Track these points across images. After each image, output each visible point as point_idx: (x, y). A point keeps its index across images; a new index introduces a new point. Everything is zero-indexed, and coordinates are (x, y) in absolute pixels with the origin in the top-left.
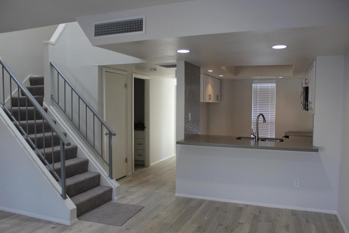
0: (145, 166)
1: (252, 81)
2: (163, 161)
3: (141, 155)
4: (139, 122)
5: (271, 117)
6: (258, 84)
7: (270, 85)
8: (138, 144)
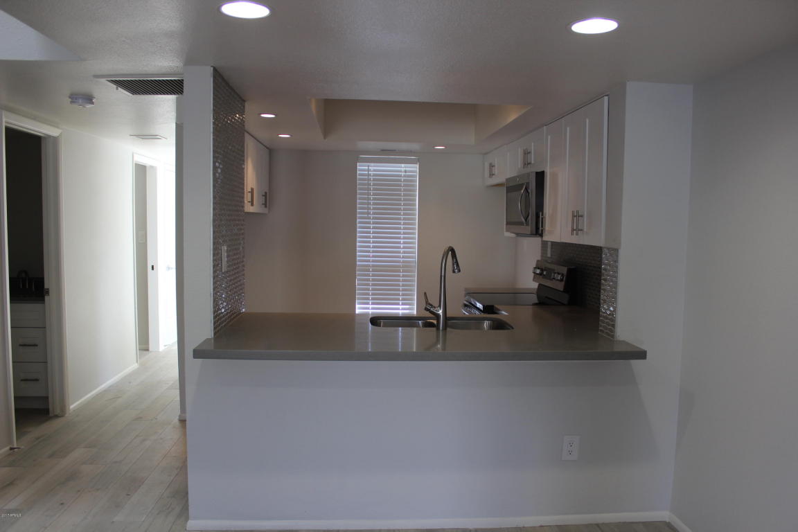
0: (51, 415)
1: (356, 156)
2: (106, 391)
3: (37, 380)
4: (23, 275)
5: (404, 252)
6: (372, 164)
7: (402, 168)
8: (21, 345)
